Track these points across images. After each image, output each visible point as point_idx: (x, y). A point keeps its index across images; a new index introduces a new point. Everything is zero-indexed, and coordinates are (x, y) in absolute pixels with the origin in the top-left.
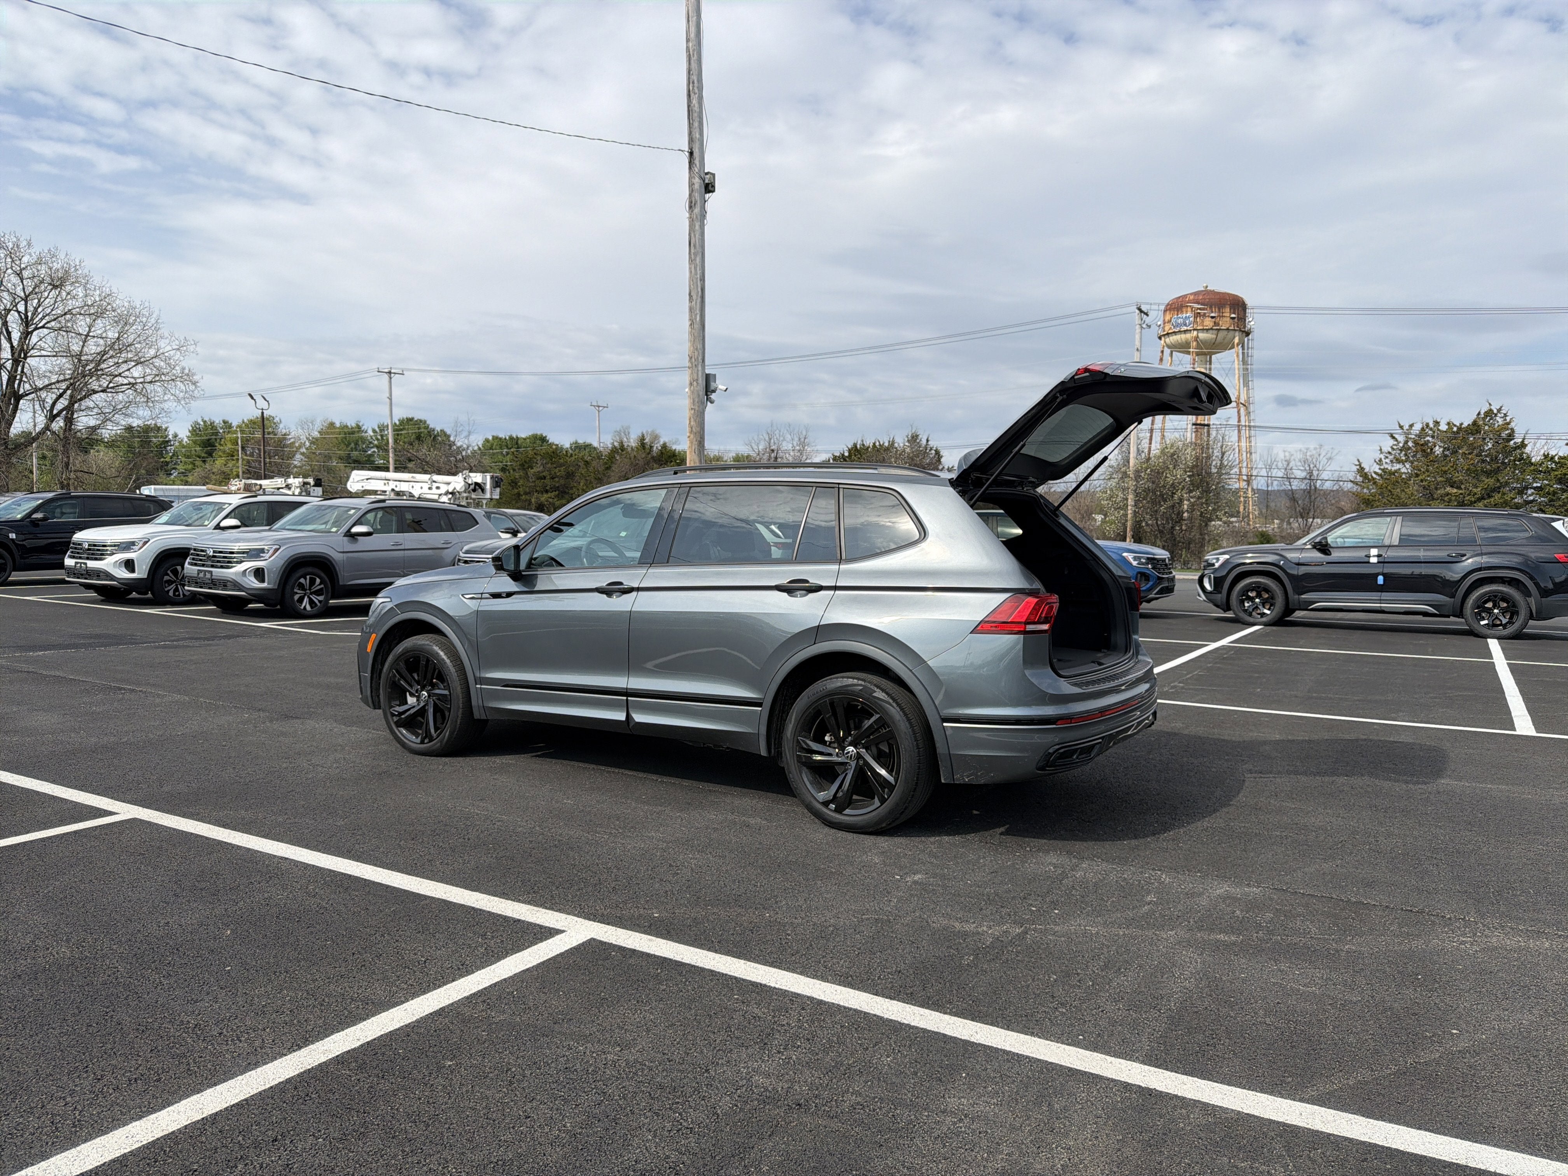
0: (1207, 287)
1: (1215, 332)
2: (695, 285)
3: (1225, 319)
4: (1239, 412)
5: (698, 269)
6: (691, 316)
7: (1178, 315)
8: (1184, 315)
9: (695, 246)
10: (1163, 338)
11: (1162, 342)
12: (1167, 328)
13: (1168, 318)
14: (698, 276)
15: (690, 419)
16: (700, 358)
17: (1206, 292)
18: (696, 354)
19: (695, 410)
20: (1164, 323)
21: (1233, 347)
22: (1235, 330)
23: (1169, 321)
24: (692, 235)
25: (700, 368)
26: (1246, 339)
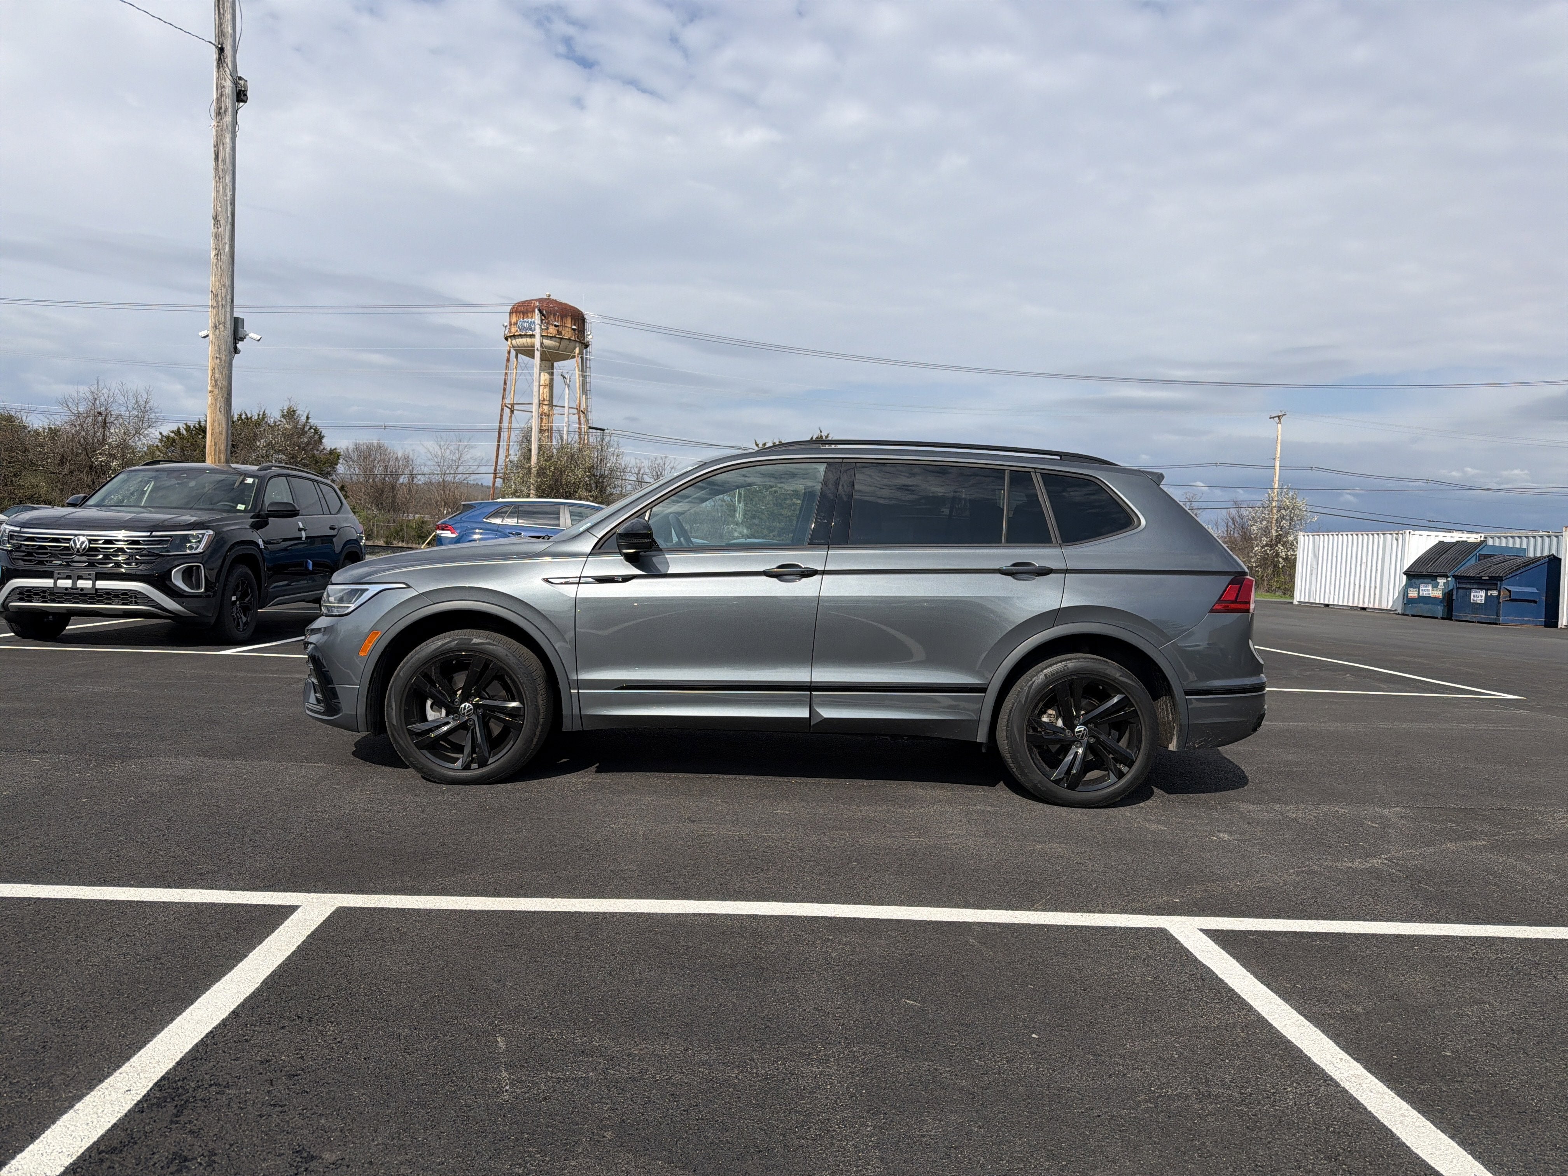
0: (550, 296)
1: (558, 340)
2: (224, 208)
3: (567, 329)
4: (579, 418)
5: (228, 190)
6: (218, 244)
7: (523, 319)
8: (530, 320)
9: (224, 161)
10: (509, 340)
11: (509, 343)
12: (513, 330)
13: (514, 320)
14: (228, 198)
15: (213, 370)
16: (229, 297)
17: (548, 300)
18: (224, 291)
19: (221, 359)
20: (510, 325)
21: (574, 357)
22: (575, 341)
23: (516, 324)
24: (221, 148)
25: (228, 310)
26: (584, 351)
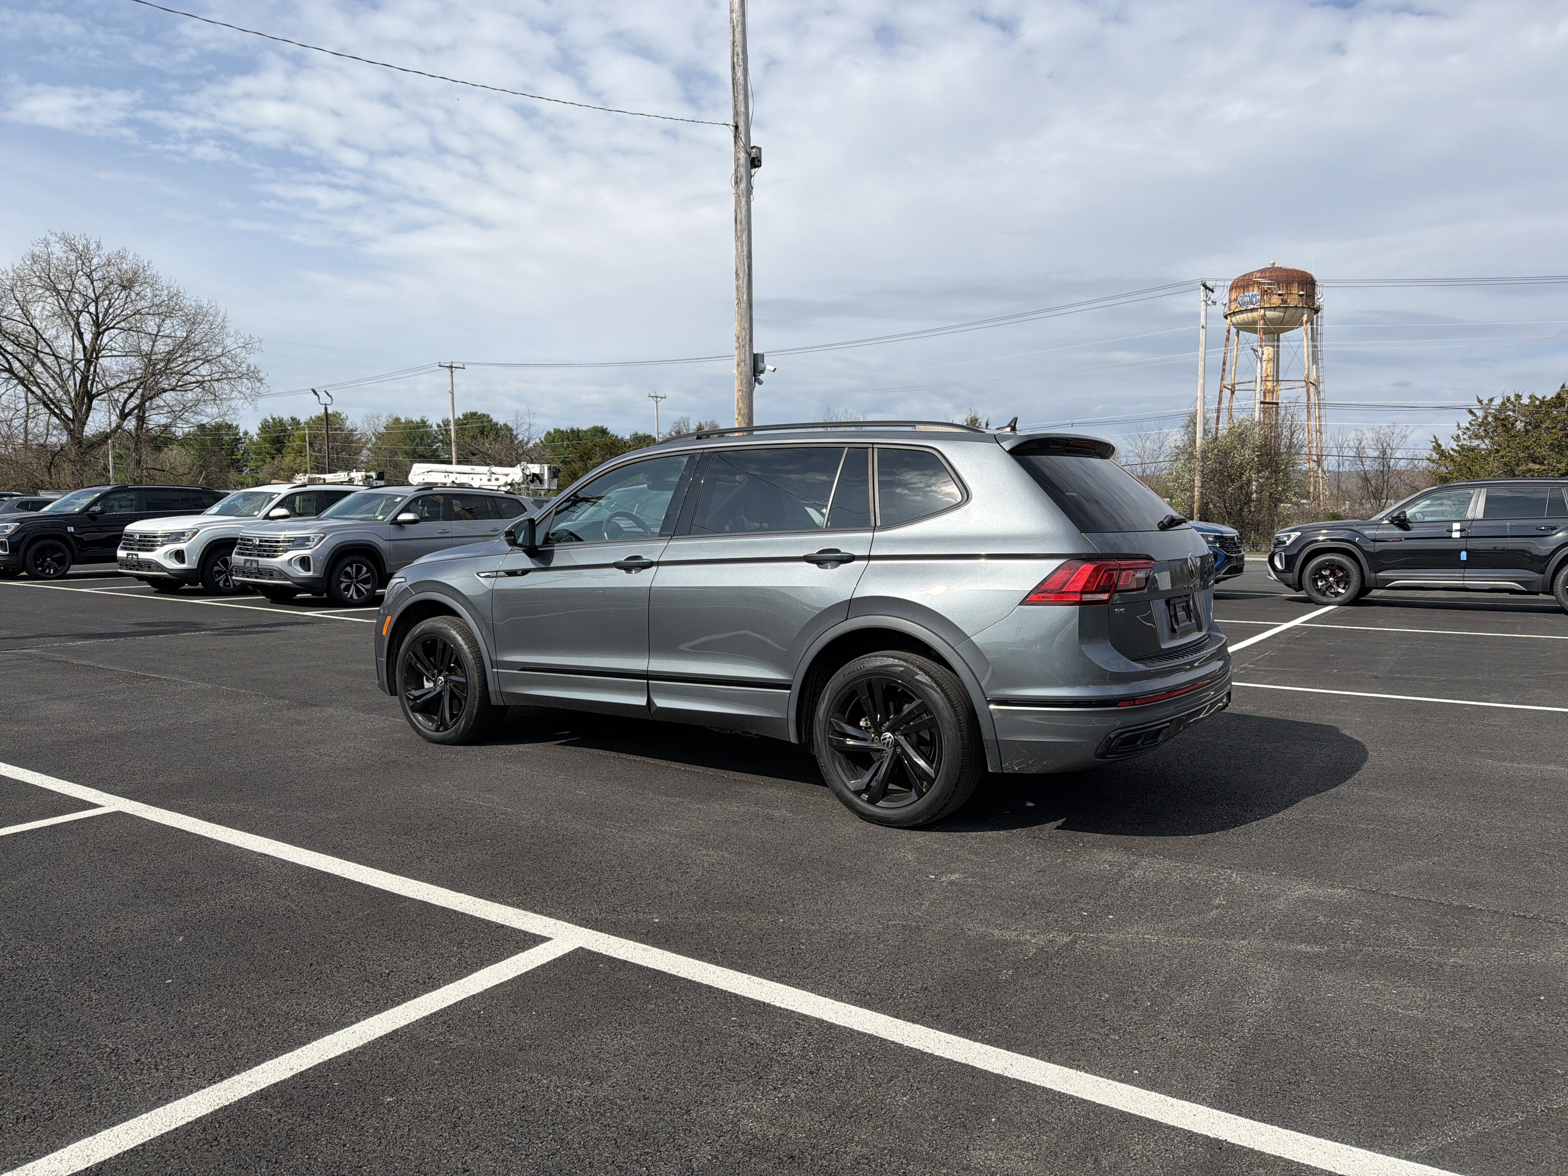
0: (1274, 264)
1: (1282, 310)
2: (742, 262)
3: (1293, 296)
4: (1308, 391)
5: (745, 246)
6: (738, 295)
7: (1244, 293)
8: (1251, 294)
9: (741, 223)
10: (1229, 318)
11: (1229, 321)
12: (1233, 307)
13: (1234, 296)
14: (745, 254)
15: (738, 400)
16: (748, 338)
17: (1273, 269)
18: (744, 333)
19: (743, 391)
20: (1230, 302)
21: (1302, 324)
22: (1303, 307)
23: (1236, 300)
24: (738, 212)
25: (747, 349)
26: (1315, 317)
